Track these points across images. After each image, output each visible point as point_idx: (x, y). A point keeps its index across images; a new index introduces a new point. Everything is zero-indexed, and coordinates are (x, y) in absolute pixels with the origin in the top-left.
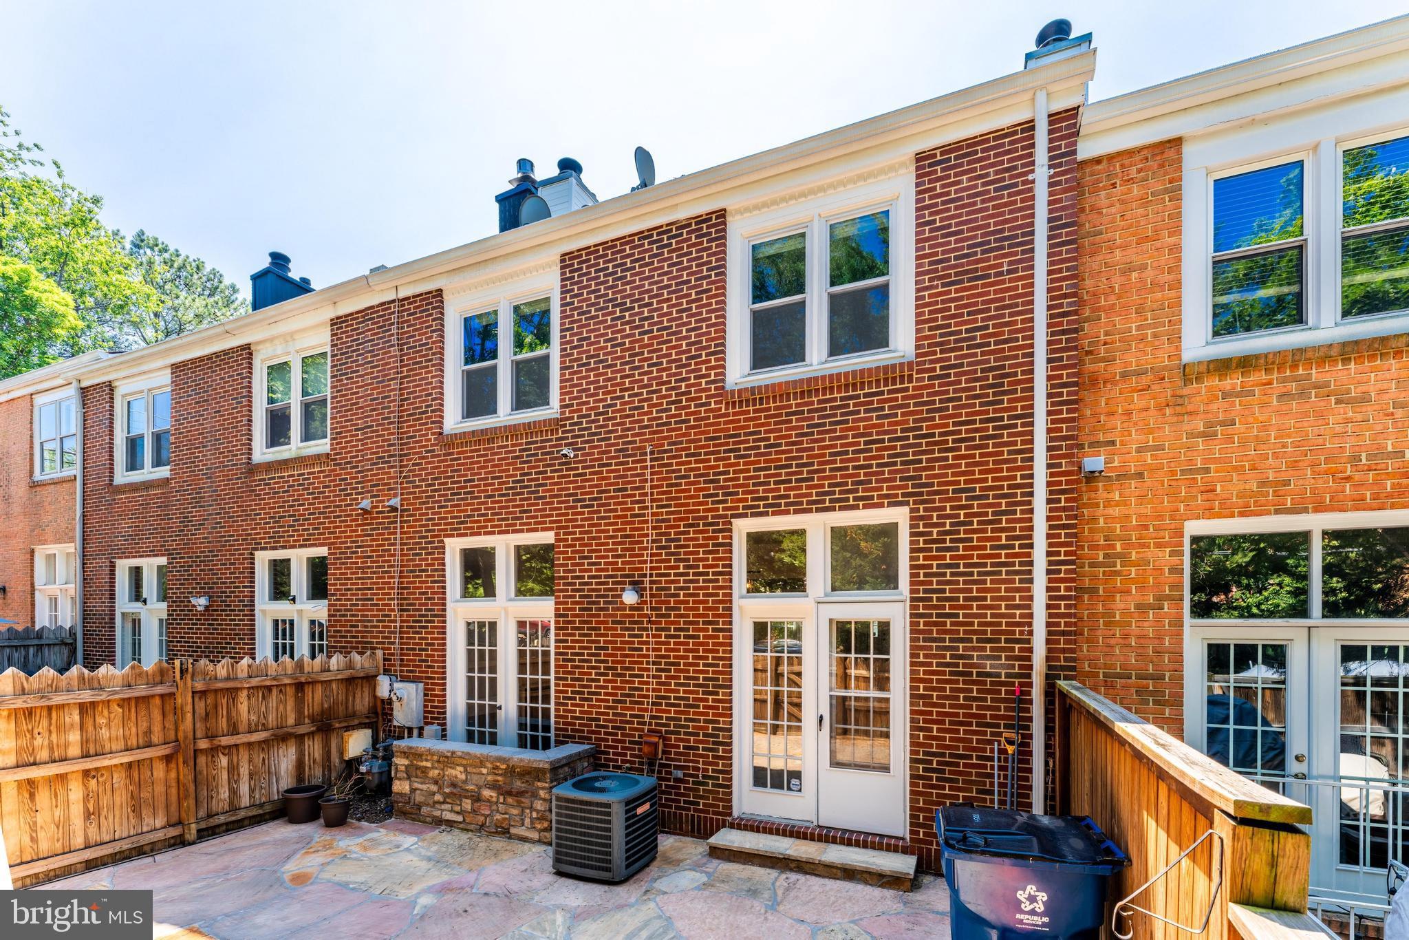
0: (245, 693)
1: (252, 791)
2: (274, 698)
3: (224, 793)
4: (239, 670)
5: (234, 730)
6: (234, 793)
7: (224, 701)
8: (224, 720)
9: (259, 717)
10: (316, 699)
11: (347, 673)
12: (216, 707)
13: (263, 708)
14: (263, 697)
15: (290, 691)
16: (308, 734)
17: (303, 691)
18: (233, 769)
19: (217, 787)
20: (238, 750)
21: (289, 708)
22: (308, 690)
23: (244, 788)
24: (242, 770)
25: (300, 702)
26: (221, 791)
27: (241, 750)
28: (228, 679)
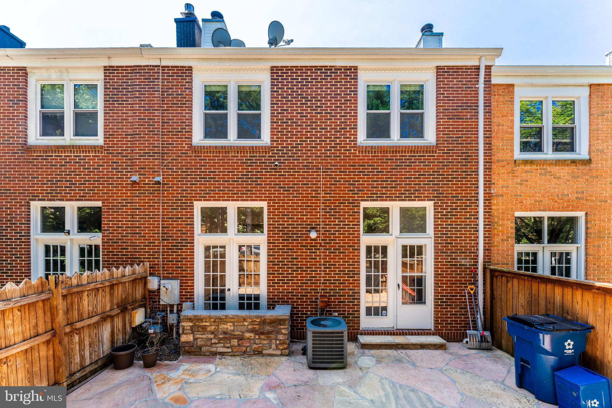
0: (86, 293)
1: (91, 354)
2: (100, 295)
3: (77, 359)
4: (83, 280)
5: (81, 320)
6: (82, 357)
7: (76, 300)
8: (76, 312)
9: (93, 308)
10: (119, 292)
11: (134, 276)
12: (72, 304)
13: (95, 302)
14: (95, 295)
15: (107, 290)
16: (116, 315)
17: (113, 289)
18: (81, 343)
19: (74, 356)
20: (83, 330)
21: (107, 300)
22: (116, 288)
23: (87, 354)
24: (86, 342)
25: (112, 295)
26: (76, 358)
27: (85, 329)
28: (78, 286)
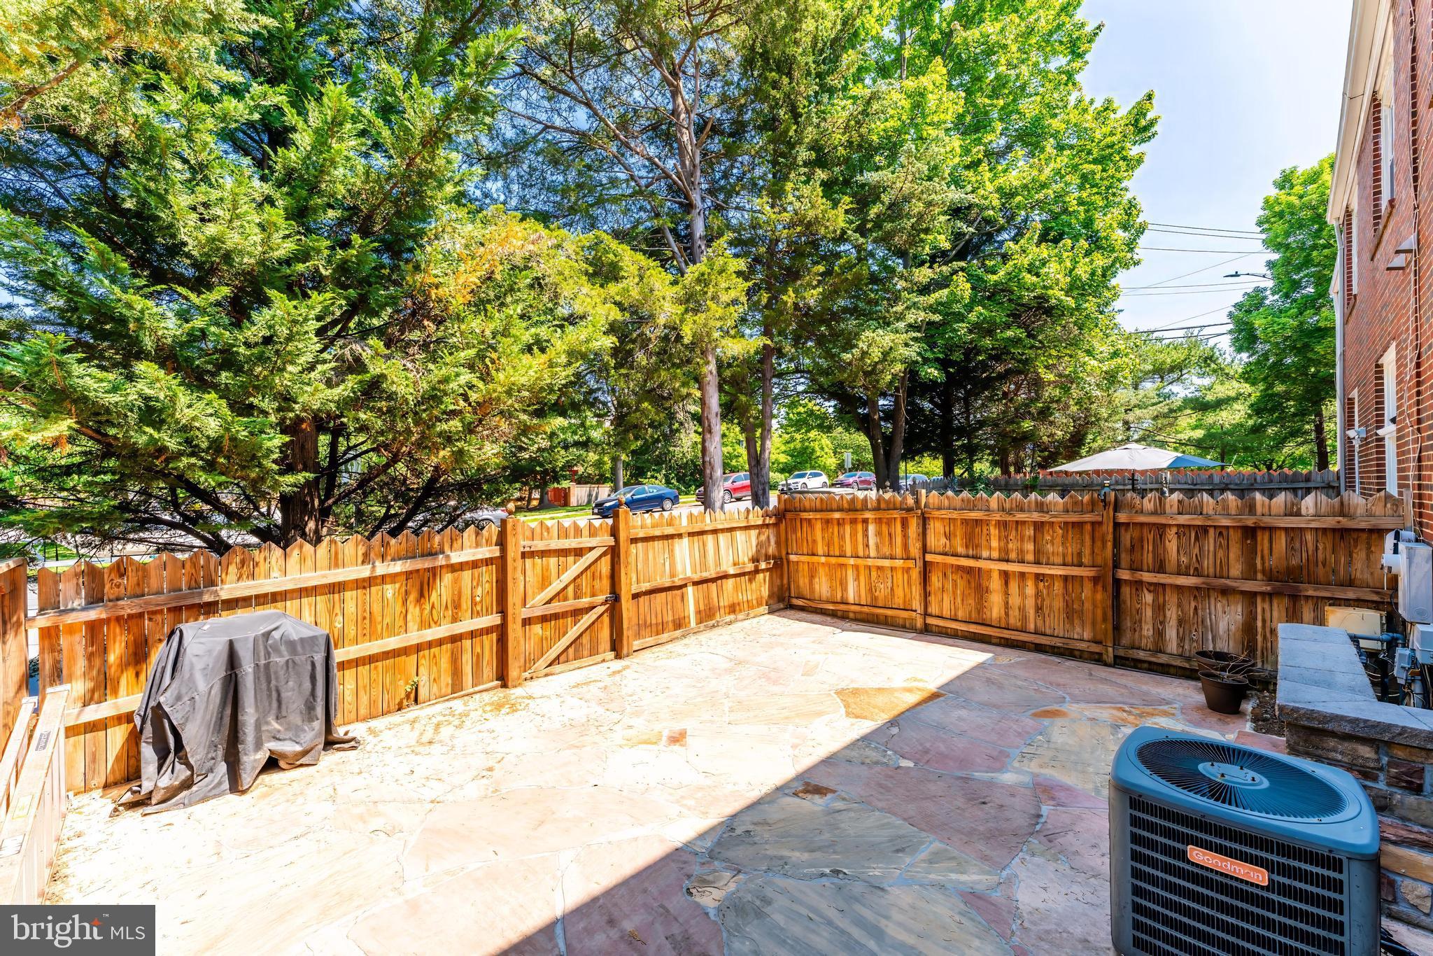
0: (1174, 530)
1: (1181, 639)
2: (1212, 541)
3: (1147, 630)
4: (1168, 506)
5: (1160, 568)
6: (1160, 634)
7: (1151, 537)
8: (1150, 555)
9: (1191, 559)
10: (1277, 552)
11: (1330, 522)
12: (1141, 540)
13: (1196, 551)
14: (1197, 538)
15: (1235, 537)
16: (1263, 594)
17: (1254, 537)
18: (1159, 609)
19: (1140, 621)
20: (1164, 590)
21: (1232, 556)
22: (1263, 540)
23: (1171, 633)
24: (1168, 614)
25: (1250, 553)
26: (1145, 627)
27: (1168, 590)
28: (1155, 513)
